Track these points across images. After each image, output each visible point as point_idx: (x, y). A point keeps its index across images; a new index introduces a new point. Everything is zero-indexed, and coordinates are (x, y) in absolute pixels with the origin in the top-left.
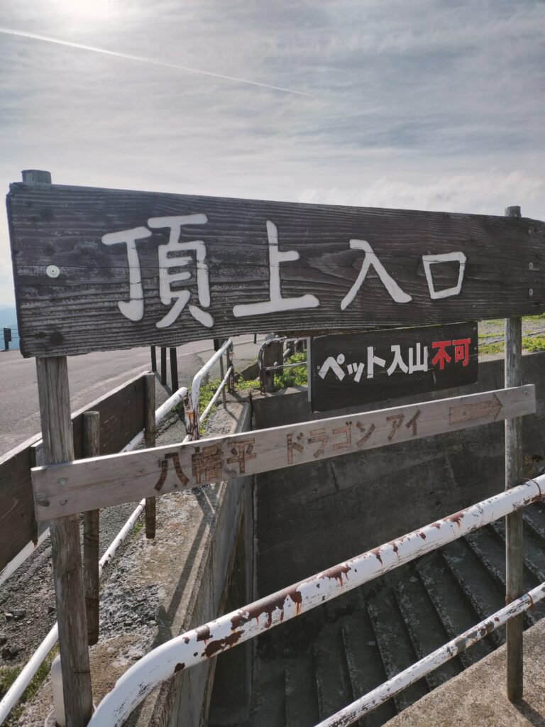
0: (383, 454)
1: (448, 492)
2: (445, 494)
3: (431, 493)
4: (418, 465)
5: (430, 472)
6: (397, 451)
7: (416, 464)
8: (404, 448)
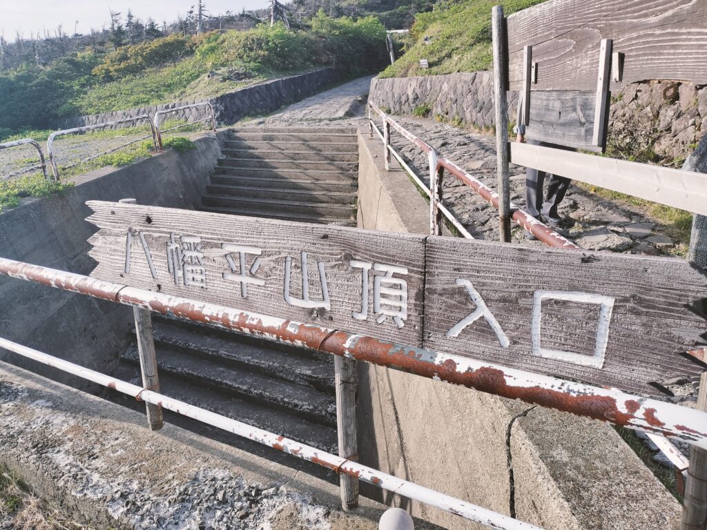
0: (26, 307)
1: (99, 323)
2: (97, 326)
3: (85, 330)
4: (64, 306)
5: (76, 308)
6: (39, 297)
7: (61, 306)
8: (45, 292)
